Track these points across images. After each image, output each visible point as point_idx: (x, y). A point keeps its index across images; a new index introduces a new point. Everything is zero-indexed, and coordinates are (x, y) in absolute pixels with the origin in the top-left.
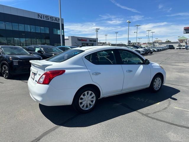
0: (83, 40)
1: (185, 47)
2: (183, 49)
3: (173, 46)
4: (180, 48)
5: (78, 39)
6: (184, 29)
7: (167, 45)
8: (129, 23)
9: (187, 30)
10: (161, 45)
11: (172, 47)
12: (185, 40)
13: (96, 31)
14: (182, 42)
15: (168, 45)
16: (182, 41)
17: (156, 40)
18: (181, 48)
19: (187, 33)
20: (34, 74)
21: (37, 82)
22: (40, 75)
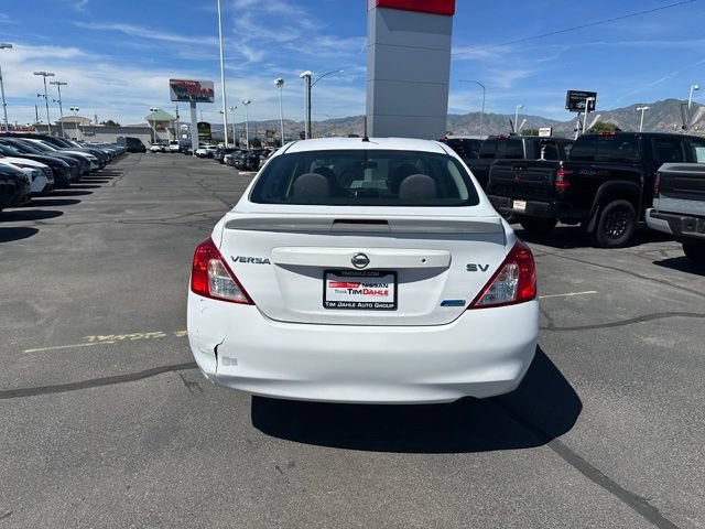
1: (177, 147)
2: (173, 151)
3: (138, 141)
4: (163, 151)
6: (171, 85)
7: (118, 139)
9: (180, 90)
10: (91, 135)
11: (135, 147)
12: (168, 122)
14: (162, 129)
15: (124, 136)
16: (161, 125)
17: (72, 114)
18: (167, 148)
19: (181, 99)
20: (392, 277)
21: (467, 305)
22: (484, 270)
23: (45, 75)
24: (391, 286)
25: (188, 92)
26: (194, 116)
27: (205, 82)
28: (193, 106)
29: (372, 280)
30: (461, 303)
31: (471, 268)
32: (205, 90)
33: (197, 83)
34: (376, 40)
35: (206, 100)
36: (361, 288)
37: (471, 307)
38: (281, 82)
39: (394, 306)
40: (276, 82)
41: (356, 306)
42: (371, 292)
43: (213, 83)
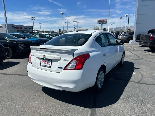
0: (18, 28)
5: (12, 26)
6: (98, 21)
8: (63, 14)
13: (33, 19)
17: (80, 28)
19: (99, 24)
20: (51, 61)
21: (63, 69)
22: (67, 61)
23: (75, 21)
24: (51, 63)
25: (101, 22)
26: (102, 27)
27: (105, 20)
28: (102, 25)
29: (48, 61)
30: (62, 68)
31: (65, 60)
32: (105, 21)
33: (103, 20)
34: (138, 5)
35: (105, 23)
36: (46, 62)
37: (64, 69)
38: (121, 18)
39: (51, 67)
40: (120, 18)
41: (45, 66)
42: (47, 64)
43: (107, 20)
